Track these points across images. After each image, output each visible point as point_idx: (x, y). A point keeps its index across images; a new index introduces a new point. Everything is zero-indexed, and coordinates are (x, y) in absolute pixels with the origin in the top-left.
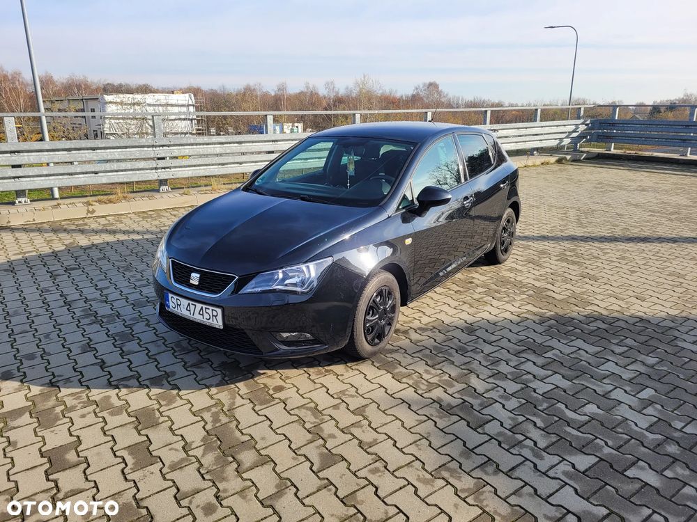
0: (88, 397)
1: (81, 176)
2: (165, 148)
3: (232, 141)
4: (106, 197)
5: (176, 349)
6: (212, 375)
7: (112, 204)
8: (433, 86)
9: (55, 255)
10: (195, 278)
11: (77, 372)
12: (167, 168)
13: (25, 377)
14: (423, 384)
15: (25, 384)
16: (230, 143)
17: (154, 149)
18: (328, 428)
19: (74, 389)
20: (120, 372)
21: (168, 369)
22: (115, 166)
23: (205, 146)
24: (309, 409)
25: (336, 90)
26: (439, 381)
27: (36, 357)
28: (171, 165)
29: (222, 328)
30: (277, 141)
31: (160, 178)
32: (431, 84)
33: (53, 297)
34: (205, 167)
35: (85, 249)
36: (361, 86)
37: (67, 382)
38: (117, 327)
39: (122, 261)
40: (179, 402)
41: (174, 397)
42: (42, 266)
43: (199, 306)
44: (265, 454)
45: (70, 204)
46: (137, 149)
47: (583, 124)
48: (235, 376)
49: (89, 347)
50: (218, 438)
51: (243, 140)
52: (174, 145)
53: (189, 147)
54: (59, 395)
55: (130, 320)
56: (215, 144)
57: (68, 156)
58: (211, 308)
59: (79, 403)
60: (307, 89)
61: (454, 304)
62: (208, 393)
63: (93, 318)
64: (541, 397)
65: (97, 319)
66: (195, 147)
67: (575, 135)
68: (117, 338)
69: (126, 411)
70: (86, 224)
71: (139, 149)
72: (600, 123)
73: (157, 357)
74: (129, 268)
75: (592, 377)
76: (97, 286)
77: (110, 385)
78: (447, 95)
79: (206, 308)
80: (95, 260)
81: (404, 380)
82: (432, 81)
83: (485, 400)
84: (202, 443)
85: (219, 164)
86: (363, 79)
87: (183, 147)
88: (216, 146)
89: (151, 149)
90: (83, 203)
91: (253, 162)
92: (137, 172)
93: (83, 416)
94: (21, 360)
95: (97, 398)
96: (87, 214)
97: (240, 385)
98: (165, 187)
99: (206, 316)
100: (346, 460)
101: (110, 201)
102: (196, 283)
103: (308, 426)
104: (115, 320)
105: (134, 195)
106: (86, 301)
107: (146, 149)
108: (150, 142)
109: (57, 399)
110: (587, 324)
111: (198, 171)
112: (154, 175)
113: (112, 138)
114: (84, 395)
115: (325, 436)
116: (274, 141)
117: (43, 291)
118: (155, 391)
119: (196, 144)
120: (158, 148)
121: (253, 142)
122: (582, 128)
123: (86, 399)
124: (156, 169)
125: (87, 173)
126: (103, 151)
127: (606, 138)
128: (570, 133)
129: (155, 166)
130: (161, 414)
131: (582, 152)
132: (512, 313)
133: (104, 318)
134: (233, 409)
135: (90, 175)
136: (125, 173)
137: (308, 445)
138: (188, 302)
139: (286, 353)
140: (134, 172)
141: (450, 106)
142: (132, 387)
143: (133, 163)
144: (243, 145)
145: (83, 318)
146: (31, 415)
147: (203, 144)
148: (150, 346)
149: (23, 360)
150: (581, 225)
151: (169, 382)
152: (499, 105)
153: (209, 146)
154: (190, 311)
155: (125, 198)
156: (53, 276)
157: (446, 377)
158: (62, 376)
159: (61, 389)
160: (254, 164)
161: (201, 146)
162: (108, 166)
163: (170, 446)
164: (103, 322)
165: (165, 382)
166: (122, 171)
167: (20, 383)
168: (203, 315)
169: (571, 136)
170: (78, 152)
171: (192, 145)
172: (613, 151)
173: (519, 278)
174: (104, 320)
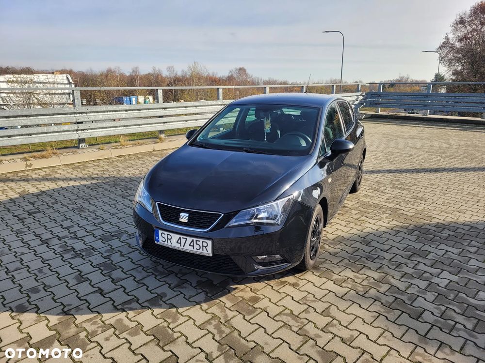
0: (103, 322)
1: (17, 137)
2: (84, 114)
3: (134, 108)
4: (39, 153)
5: (157, 274)
6: (196, 293)
7: (45, 159)
8: (242, 70)
9: (13, 201)
10: (184, 217)
11: (82, 300)
12: (86, 130)
13: (39, 309)
14: (358, 286)
15: (42, 315)
16: (132, 110)
17: (75, 115)
18: (311, 329)
19: (87, 315)
20: (120, 297)
21: (159, 291)
22: (45, 129)
23: (114, 113)
24: (287, 315)
25: (175, 72)
26: (368, 283)
27: (40, 291)
28: (89, 128)
29: (211, 255)
30: (166, 108)
31: (80, 138)
32: (240, 69)
33: (29, 237)
34: (114, 129)
35: (37, 196)
36: (193, 70)
37: (78, 309)
38: (97, 259)
39: (73, 204)
40: (182, 319)
41: (176, 315)
42: (7, 212)
43: (190, 239)
44: (276, 356)
45: (11, 160)
46: (62, 116)
47: (361, 95)
48: (215, 293)
49: (81, 278)
50: (230, 347)
51: (142, 108)
52: (90, 112)
53: (101, 114)
54: (77, 322)
55: (105, 252)
56: (121, 111)
57: (7, 122)
58: (201, 240)
59: (98, 327)
60: (154, 72)
61: (344, 223)
62: (201, 308)
63: (73, 252)
64: (445, 290)
65: (77, 254)
66: (106, 113)
67: (357, 102)
68: (102, 268)
69: (142, 331)
70: (27, 175)
71: (64, 116)
72: (371, 95)
73: (143, 281)
74: (81, 209)
75: (468, 271)
76: (62, 225)
77: (116, 309)
78: (252, 76)
79: (196, 241)
80: (50, 204)
81: (344, 285)
82: (241, 67)
83: (410, 295)
84: (219, 353)
85: (124, 126)
86: (194, 65)
87: (97, 114)
88: (122, 112)
89: (73, 115)
90: (21, 159)
91: (149, 124)
92: (63, 133)
93: (107, 339)
94: (27, 294)
95: (112, 321)
96: (26, 167)
97: (223, 299)
98: (84, 145)
99: (196, 247)
100: (340, 355)
101: (43, 157)
102: (185, 220)
103: (296, 329)
104: (92, 252)
105: (61, 151)
106: (59, 239)
107: (69, 115)
108: (72, 110)
109: (76, 326)
110: (440, 233)
111: (109, 132)
112: (76, 136)
113: (5, 107)
114: (98, 320)
115: (313, 337)
116: (164, 108)
117: (18, 233)
118: (157, 311)
119: (107, 112)
120: (78, 115)
121: (149, 109)
122: (361, 98)
123: (102, 324)
124: (77, 130)
125: (22, 135)
126: (35, 117)
127: (375, 105)
128: (354, 101)
129: (76, 128)
130: (172, 330)
131: (361, 114)
132: (386, 227)
133: (83, 252)
134: (229, 320)
135: (24, 137)
136: (52, 134)
137: (304, 346)
138: (178, 236)
139: (263, 272)
140: (60, 133)
141: (253, 84)
142: (136, 309)
143: (59, 126)
144: (142, 111)
145: (64, 254)
146: (60, 343)
147: (112, 111)
148: (134, 273)
149: (29, 293)
150: (391, 162)
151: (164, 302)
152: (285, 83)
153: (117, 113)
154: (180, 243)
155: (54, 154)
156: (21, 220)
157: (372, 280)
158: (71, 305)
159: (76, 316)
160: (150, 125)
161: (111, 113)
162: (39, 130)
163: (195, 358)
164: (83, 256)
165: (161, 302)
166: (50, 133)
167: (36, 315)
168: (193, 246)
169: (355, 103)
170: (14, 119)
171: (104, 112)
172: (380, 113)
173: (375, 202)
174: (84, 254)
